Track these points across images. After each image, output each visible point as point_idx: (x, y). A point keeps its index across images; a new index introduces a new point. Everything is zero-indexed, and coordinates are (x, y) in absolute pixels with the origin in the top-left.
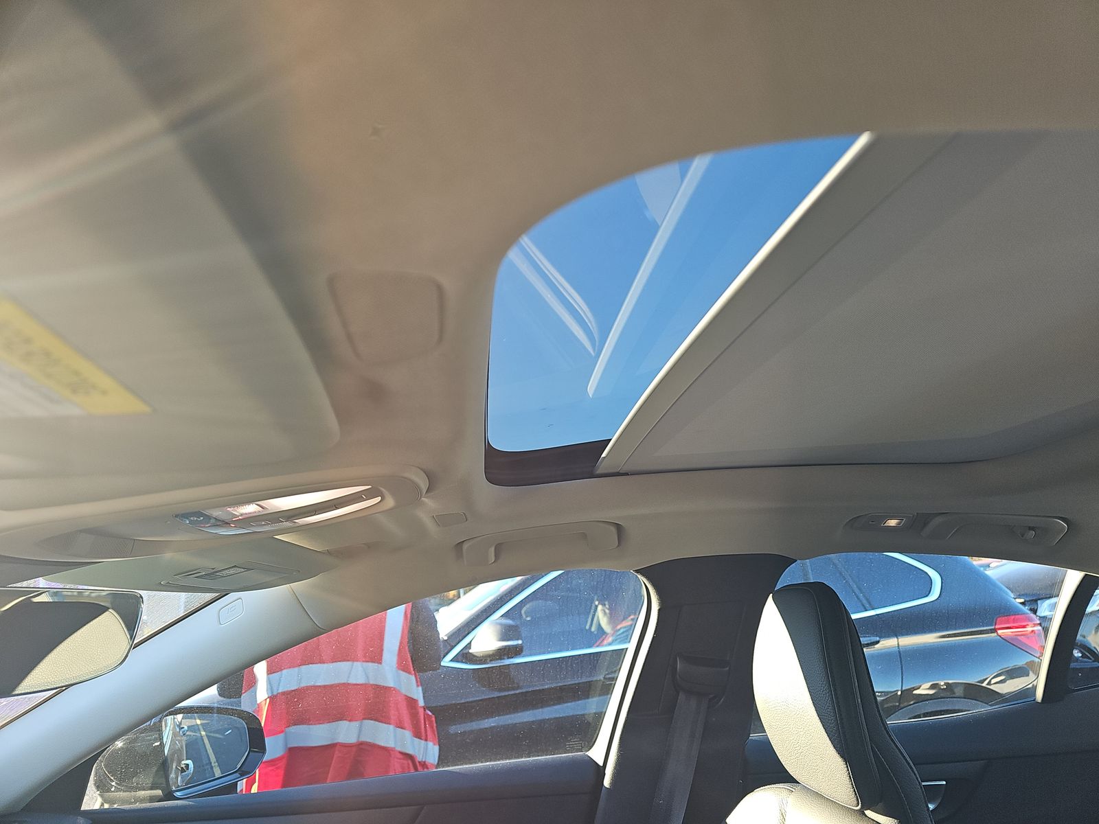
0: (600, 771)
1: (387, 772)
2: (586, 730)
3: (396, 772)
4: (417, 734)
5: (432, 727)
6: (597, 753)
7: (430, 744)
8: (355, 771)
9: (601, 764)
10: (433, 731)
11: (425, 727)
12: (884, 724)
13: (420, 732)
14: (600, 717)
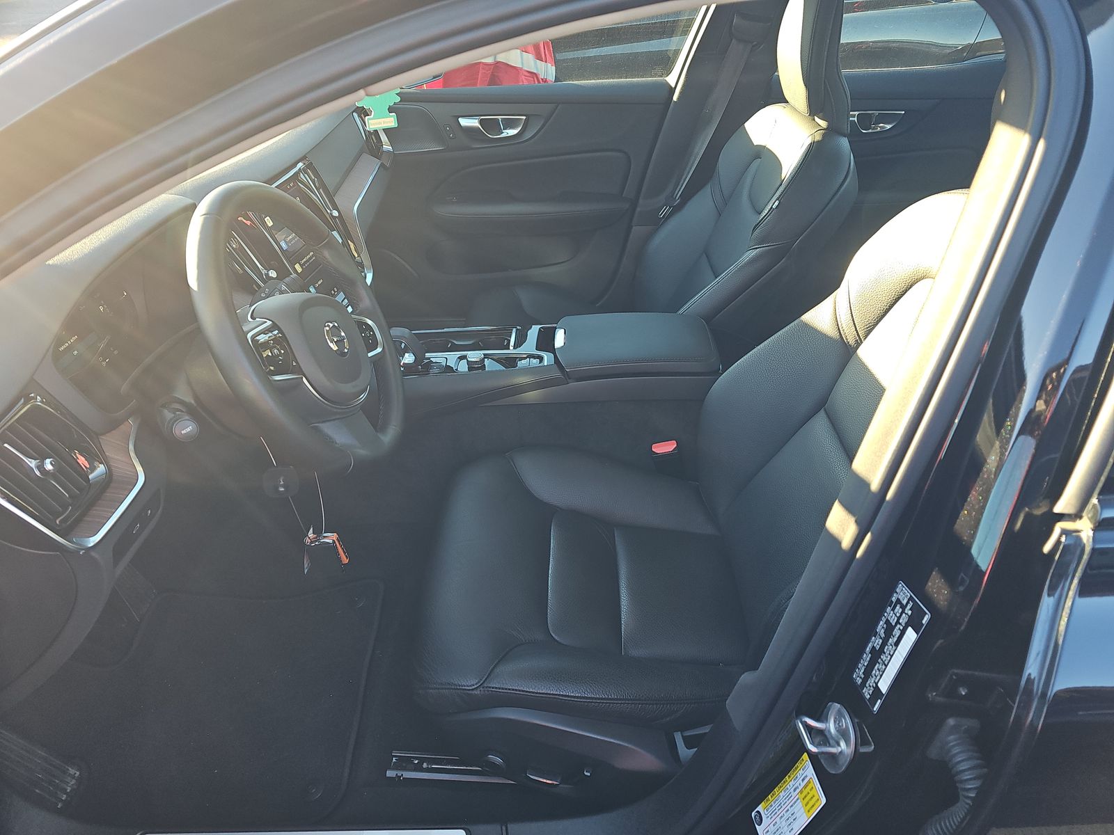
0: (672, 90)
1: (518, 82)
2: (666, 62)
3: (524, 82)
4: (539, 57)
5: (549, 51)
6: (671, 79)
7: (549, 65)
8: (493, 81)
9: (673, 86)
10: (551, 56)
11: (545, 52)
12: (839, 73)
13: (541, 56)
14: (677, 52)
